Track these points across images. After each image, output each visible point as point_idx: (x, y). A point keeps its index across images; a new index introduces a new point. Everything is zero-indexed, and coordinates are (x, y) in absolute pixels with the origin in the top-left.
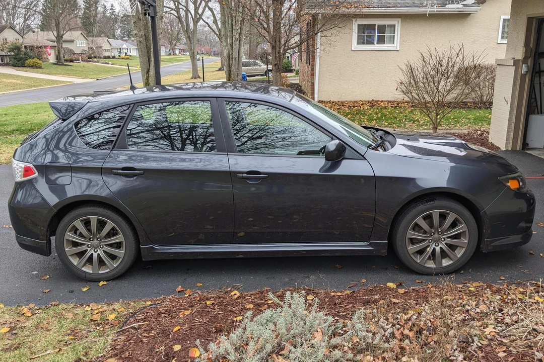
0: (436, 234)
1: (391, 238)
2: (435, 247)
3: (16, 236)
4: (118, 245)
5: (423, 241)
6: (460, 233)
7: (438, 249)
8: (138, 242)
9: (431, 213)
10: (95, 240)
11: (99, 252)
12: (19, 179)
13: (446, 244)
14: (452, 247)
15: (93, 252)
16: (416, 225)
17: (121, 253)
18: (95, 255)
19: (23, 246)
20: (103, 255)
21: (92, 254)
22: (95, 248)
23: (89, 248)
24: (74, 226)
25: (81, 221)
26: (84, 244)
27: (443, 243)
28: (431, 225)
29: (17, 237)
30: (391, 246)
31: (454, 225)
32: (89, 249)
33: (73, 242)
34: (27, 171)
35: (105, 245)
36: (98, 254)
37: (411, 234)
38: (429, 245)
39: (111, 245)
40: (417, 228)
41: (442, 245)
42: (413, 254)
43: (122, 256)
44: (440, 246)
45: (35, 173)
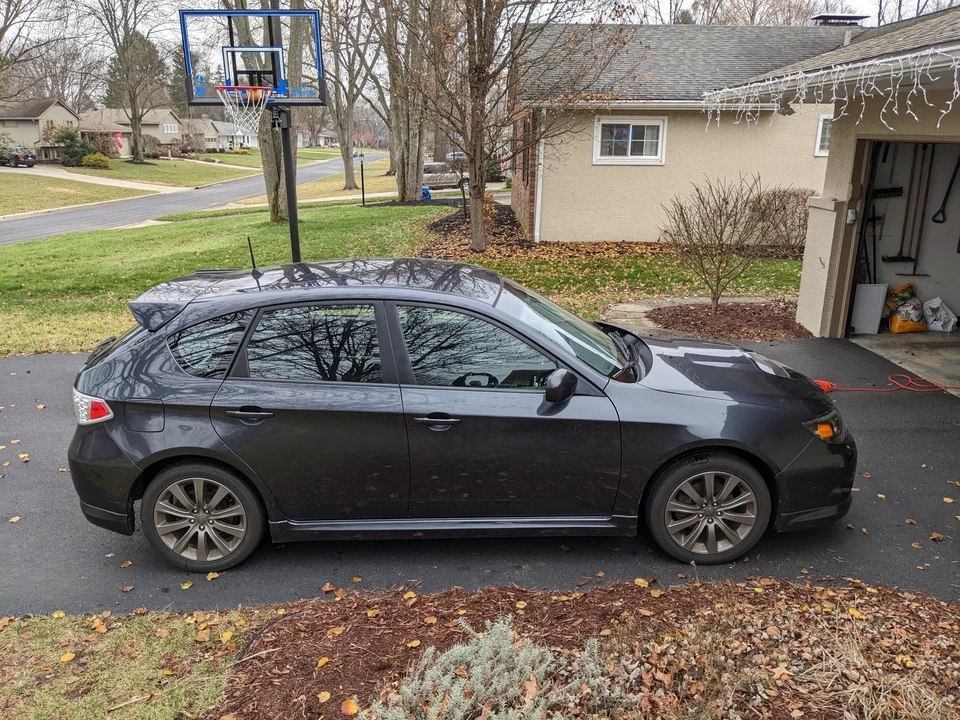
0: (710, 505)
1: (643, 511)
2: (708, 524)
3: (82, 504)
4: (236, 520)
5: (688, 515)
6: (744, 505)
7: (711, 527)
8: (266, 516)
9: (703, 476)
10: (201, 512)
11: (207, 529)
12: (84, 420)
13: (723, 519)
14: (733, 525)
15: (197, 529)
16: (681, 492)
17: (240, 530)
18: (201, 534)
19: (91, 519)
20: (213, 535)
21: (197, 533)
22: (202, 523)
23: (192, 523)
24: (169, 492)
25: (179, 485)
26: (185, 519)
27: (720, 518)
28: (702, 493)
29: (84, 508)
30: (643, 523)
31: (736, 492)
32: (192, 526)
33: (167, 515)
34: (96, 410)
35: (217, 520)
36: (206, 533)
37: (673, 505)
38: (699, 522)
39: (225, 521)
40: (681, 497)
41: (718, 522)
42: (674, 534)
43: (242, 536)
44: (715, 522)
45: (108, 413)
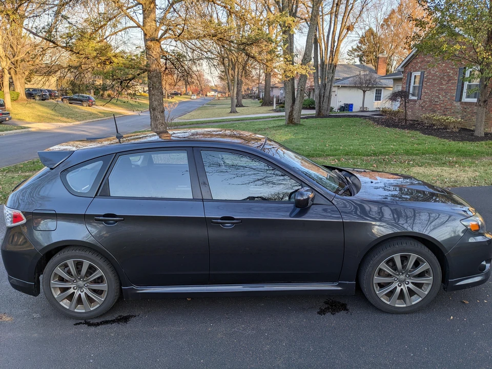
0: (404, 275)
2: (398, 287)
3: (9, 277)
5: (389, 276)
7: (399, 289)
8: (121, 285)
9: (410, 255)
11: (85, 291)
12: (9, 225)
13: (408, 287)
15: (80, 292)
16: (392, 260)
18: (83, 295)
19: (15, 286)
21: (80, 294)
23: (76, 289)
27: (406, 286)
28: (404, 265)
29: (10, 279)
30: (358, 287)
32: (76, 291)
33: (60, 288)
34: (16, 218)
36: (85, 293)
37: (383, 266)
38: (393, 283)
41: (404, 287)
42: (376, 283)
44: (402, 287)
45: (23, 220)
